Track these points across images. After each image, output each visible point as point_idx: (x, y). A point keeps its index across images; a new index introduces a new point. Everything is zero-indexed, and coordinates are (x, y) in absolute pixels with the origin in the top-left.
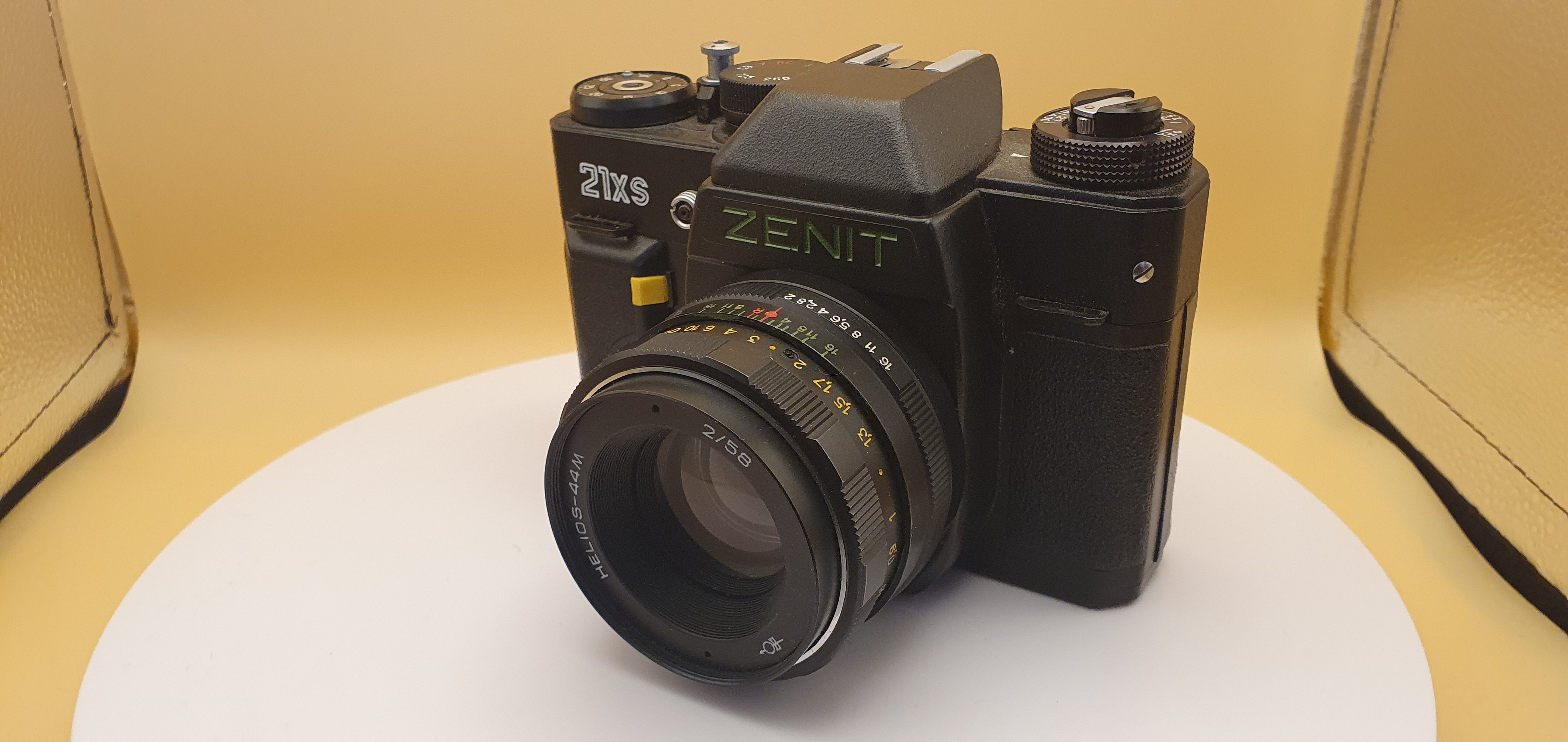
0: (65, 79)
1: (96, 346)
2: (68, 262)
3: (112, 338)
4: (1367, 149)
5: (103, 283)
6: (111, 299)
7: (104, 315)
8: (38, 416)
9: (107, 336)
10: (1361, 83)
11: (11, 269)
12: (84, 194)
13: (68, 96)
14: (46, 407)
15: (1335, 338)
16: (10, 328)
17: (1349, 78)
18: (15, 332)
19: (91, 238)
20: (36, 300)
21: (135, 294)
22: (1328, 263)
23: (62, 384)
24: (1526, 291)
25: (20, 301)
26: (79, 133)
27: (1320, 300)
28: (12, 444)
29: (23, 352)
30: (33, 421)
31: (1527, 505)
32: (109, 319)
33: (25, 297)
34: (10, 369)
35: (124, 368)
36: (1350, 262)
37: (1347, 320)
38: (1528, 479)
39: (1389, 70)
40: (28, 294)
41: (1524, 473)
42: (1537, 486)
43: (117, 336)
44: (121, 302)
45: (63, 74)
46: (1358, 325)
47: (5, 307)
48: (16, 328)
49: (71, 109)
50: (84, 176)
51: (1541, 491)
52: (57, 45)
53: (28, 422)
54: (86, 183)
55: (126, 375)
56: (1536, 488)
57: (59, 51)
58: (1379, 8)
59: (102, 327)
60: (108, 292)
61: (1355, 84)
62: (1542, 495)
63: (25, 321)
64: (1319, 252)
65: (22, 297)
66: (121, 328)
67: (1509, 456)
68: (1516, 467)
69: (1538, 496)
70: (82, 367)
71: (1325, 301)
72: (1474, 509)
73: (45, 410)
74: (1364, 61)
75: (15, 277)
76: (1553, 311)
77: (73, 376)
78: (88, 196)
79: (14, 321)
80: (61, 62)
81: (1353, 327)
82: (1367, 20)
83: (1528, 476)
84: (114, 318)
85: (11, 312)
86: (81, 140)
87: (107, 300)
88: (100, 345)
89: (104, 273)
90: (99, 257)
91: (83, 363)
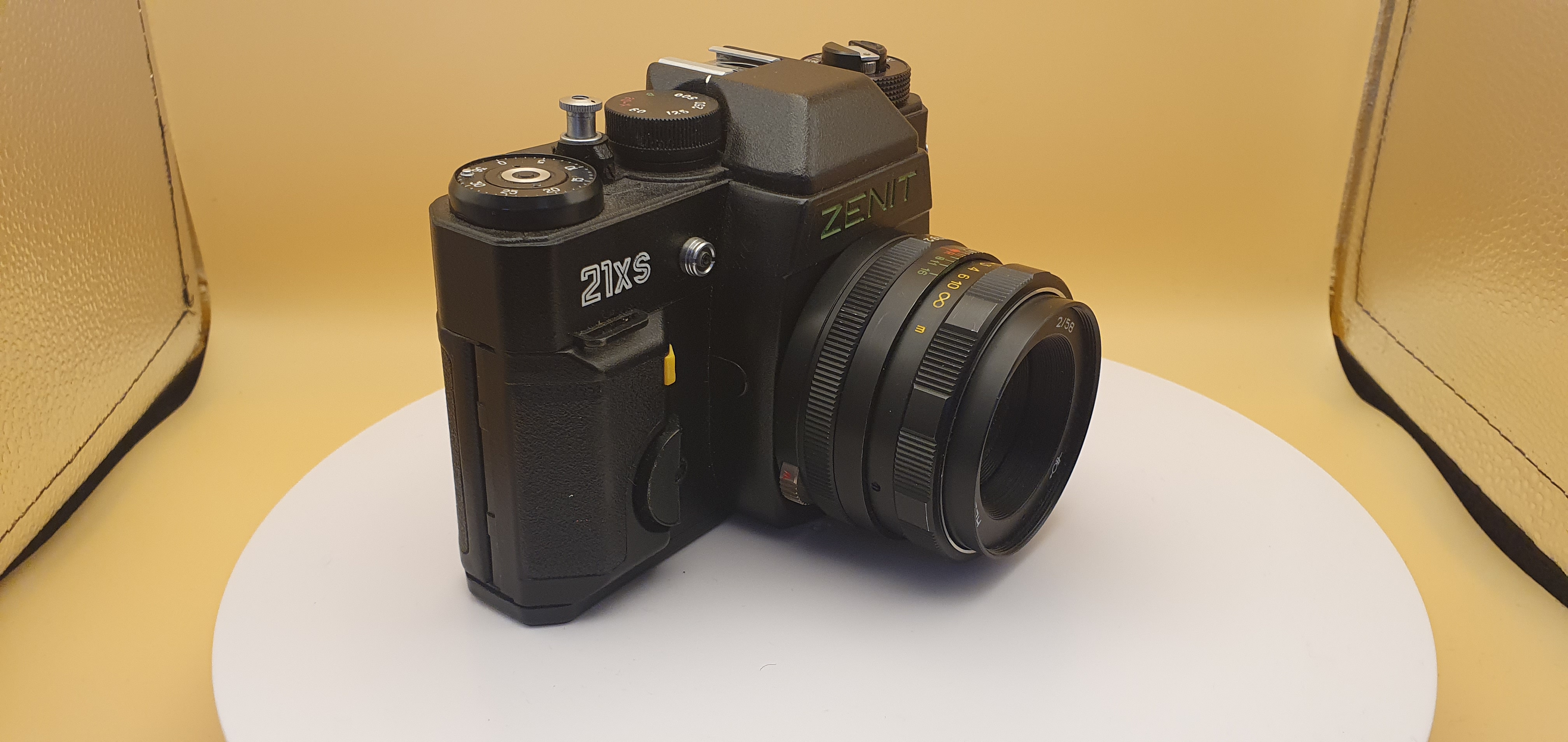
0: (152, 72)
1: (175, 323)
2: (153, 244)
3: (188, 314)
4: (1379, 147)
5: (181, 264)
6: (188, 279)
7: (181, 294)
8: (129, 389)
9: (184, 314)
10: (1374, 83)
11: (107, 251)
12: (167, 180)
13: (154, 88)
14: (136, 380)
15: (1346, 325)
16: (106, 306)
17: (1362, 78)
18: (110, 310)
19: (172, 221)
20: (127, 280)
21: (208, 276)
22: (1340, 253)
23: (149, 360)
24: (1528, 283)
25: (114, 281)
26: (163, 123)
27: (1331, 288)
28: (108, 415)
29: (117, 330)
30: (126, 393)
31: (1526, 484)
32: (186, 298)
33: (118, 277)
34: (106, 345)
35: (198, 344)
36: (1361, 253)
37: (1357, 308)
38: (1527, 459)
39: (1401, 72)
40: (120, 275)
41: (1524, 454)
42: (1537, 467)
43: (193, 314)
44: (196, 283)
45: (151, 68)
46: (1368, 313)
47: (102, 287)
48: (111, 307)
49: (157, 100)
50: (167, 163)
51: (1540, 471)
52: (146, 40)
53: (121, 395)
54: (168, 169)
55: (200, 350)
56: (1536, 468)
57: (147, 45)
58: (1392, 13)
59: (180, 306)
60: (185, 273)
61: (1367, 83)
62: (1540, 474)
63: (118, 300)
64: (1331, 243)
65: (116, 278)
66: (196, 307)
67: (1509, 438)
68: (1516, 448)
69: (1536, 475)
70: (165, 343)
71: (1336, 289)
72: (1477, 488)
73: (135, 384)
74: (1377, 62)
75: (110, 259)
76: (1553, 303)
77: (158, 351)
78: (170, 182)
79: (109, 300)
80: (148, 55)
81: (1363, 315)
82: (1381, 23)
83: (1527, 456)
84: (190, 298)
85: (106, 292)
86: (165, 129)
87: (184, 279)
88: (179, 322)
89: (182, 254)
90: (178, 240)
91: (165, 339)
